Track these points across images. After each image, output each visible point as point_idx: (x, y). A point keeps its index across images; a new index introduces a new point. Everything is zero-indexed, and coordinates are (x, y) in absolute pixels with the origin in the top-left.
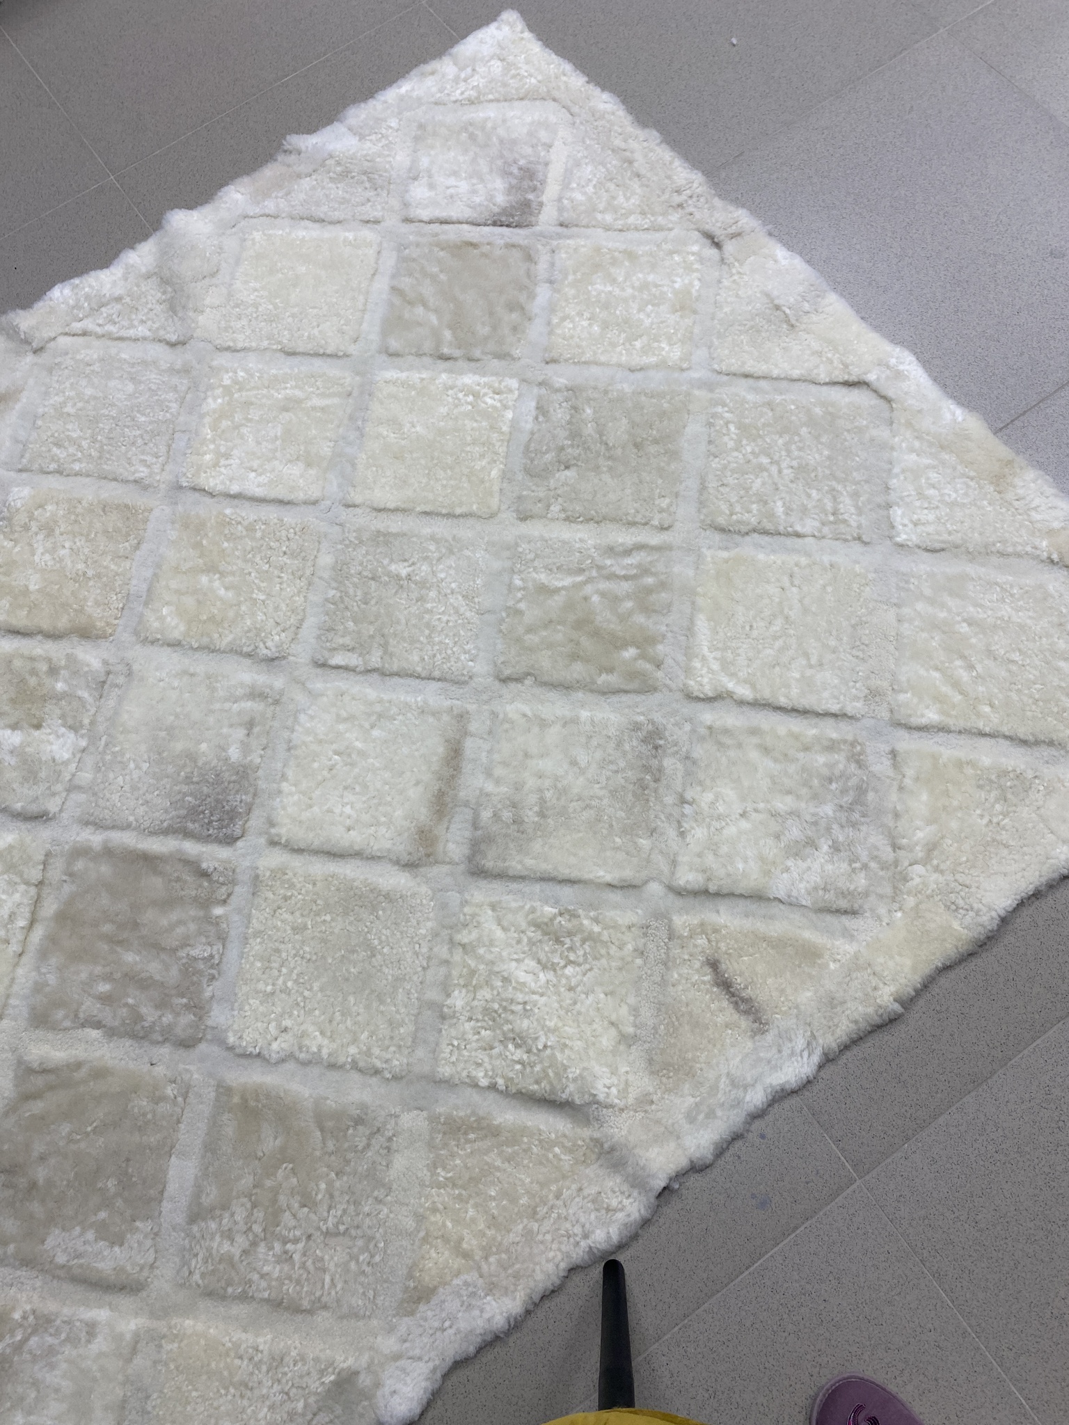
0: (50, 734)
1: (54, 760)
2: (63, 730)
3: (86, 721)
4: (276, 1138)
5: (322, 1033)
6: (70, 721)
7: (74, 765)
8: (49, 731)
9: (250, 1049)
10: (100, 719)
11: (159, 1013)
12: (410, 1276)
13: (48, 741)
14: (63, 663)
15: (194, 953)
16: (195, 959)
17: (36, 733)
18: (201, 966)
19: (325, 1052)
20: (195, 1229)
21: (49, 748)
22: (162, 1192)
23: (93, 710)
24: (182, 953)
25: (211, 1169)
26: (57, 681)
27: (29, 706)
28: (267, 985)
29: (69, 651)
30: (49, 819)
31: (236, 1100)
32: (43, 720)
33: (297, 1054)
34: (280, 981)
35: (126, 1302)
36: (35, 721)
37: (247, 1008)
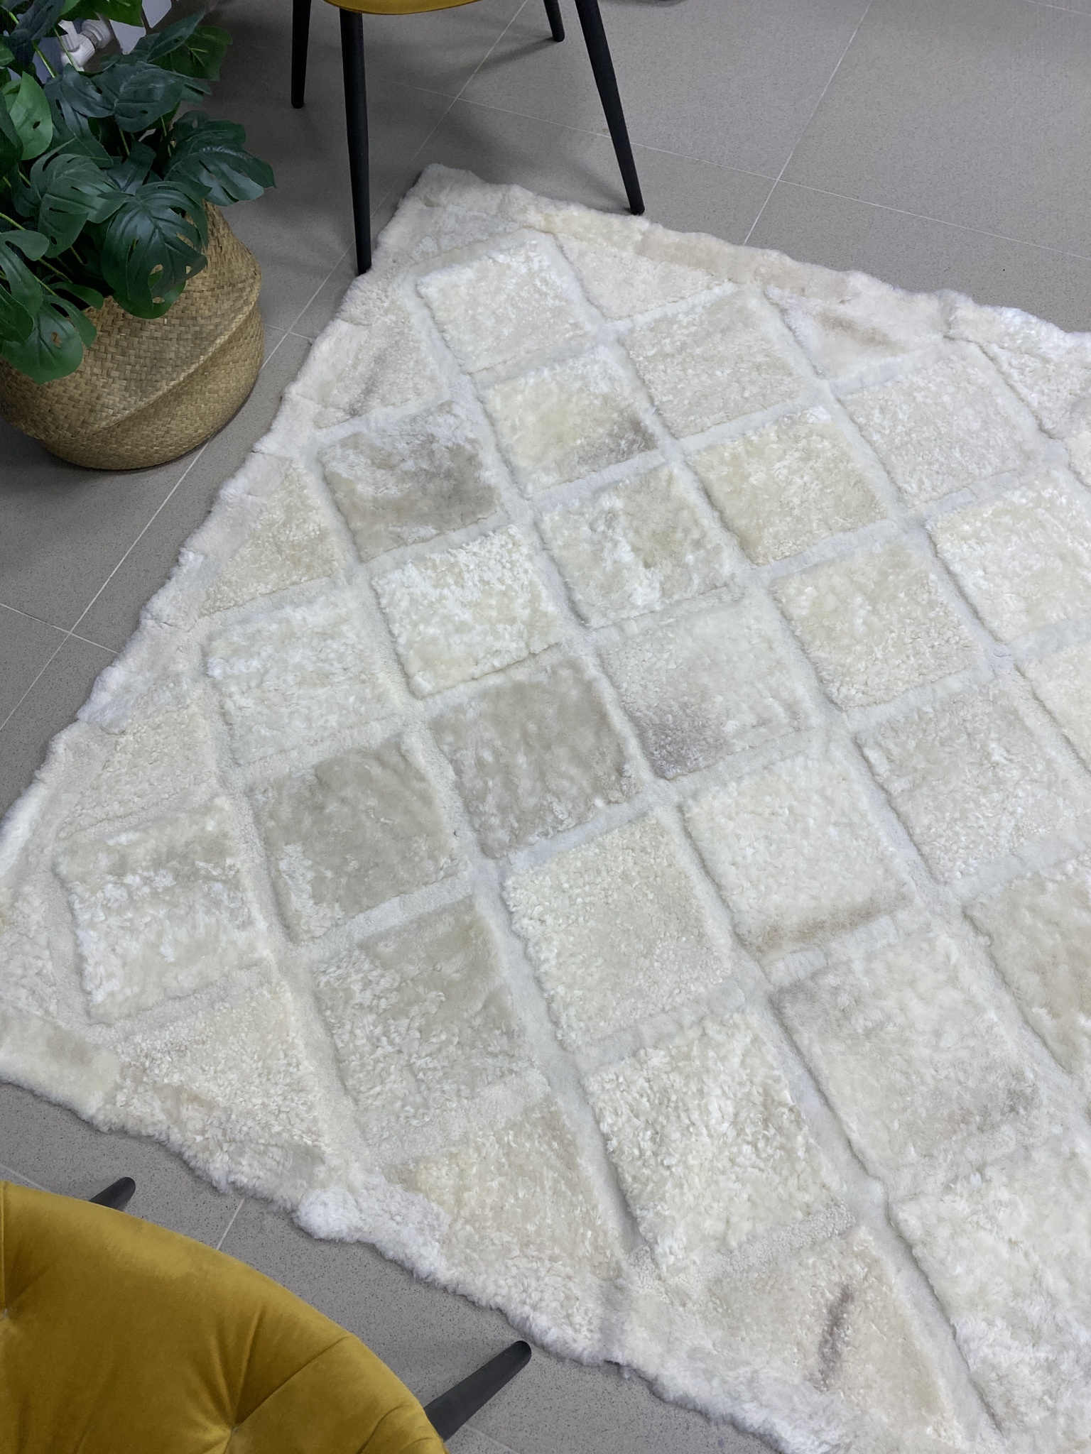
0: (647, 578)
1: (630, 596)
2: (657, 585)
3: (676, 597)
4: (457, 971)
5: (559, 955)
6: (668, 586)
7: (637, 614)
8: (649, 576)
9: (511, 903)
10: (685, 606)
11: (495, 811)
12: (417, 1161)
13: (641, 582)
14: (709, 547)
15: (556, 807)
16: (552, 811)
17: (641, 568)
18: (549, 819)
19: (545, 967)
20: (357, 953)
21: (636, 585)
22: (369, 908)
23: (689, 595)
24: (550, 798)
25: (406, 935)
26: (693, 552)
27: (659, 547)
28: (568, 881)
29: (722, 544)
30: (583, 626)
31: (467, 918)
32: (655, 565)
33: (530, 944)
34: (577, 891)
35: (279, 936)
36: (649, 561)
37: (541, 878)
